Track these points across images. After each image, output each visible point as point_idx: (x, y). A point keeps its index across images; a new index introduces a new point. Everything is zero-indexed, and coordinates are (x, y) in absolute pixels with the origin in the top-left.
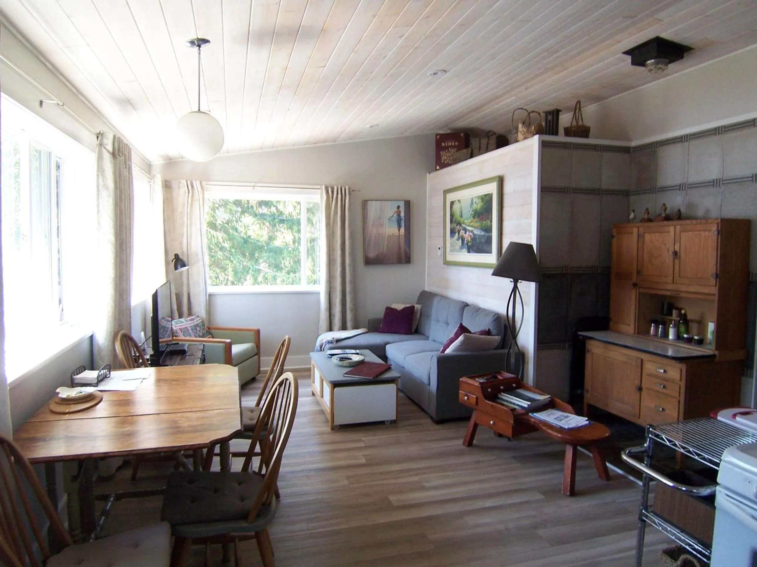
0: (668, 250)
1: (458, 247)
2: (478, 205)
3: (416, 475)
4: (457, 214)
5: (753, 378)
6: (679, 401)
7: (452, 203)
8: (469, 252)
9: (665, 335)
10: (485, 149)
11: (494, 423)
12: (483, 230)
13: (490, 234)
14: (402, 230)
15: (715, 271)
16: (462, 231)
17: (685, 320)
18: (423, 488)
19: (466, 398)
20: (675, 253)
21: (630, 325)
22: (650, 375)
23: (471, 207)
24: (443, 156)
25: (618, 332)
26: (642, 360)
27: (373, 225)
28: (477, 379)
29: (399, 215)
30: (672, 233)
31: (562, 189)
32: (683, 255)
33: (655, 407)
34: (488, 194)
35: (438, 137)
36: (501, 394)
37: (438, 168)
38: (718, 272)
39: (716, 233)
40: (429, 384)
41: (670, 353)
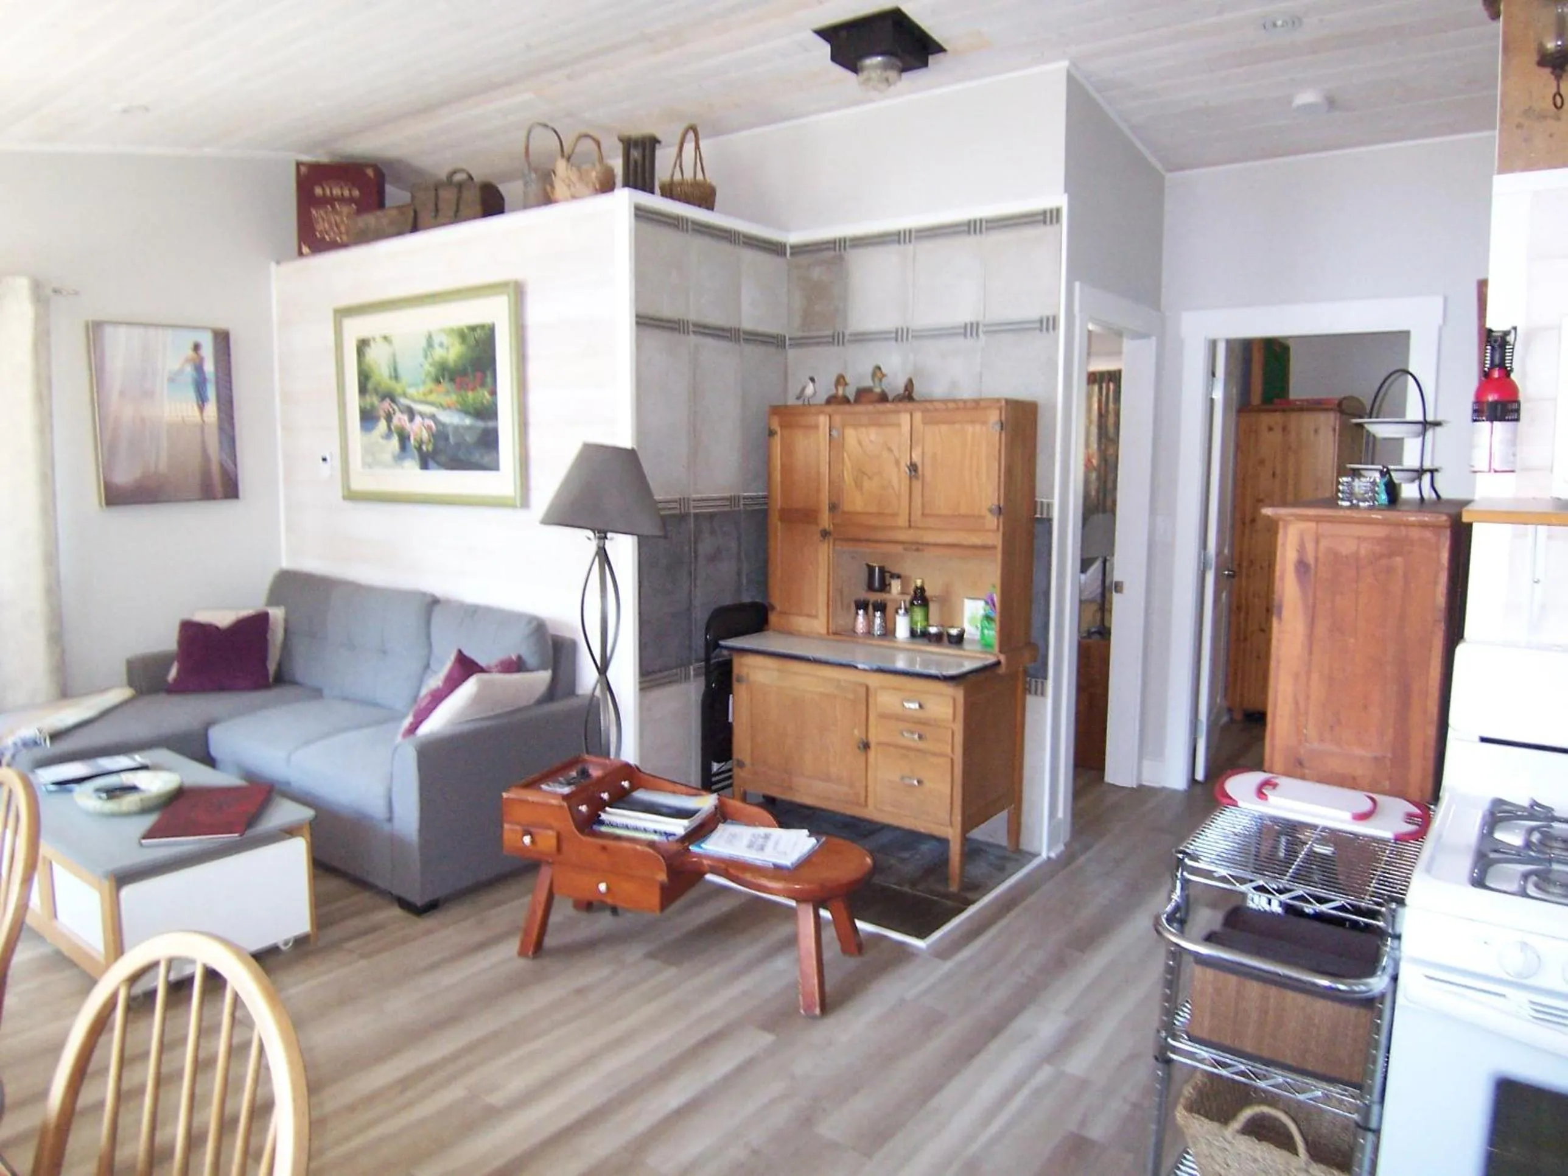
0: (897, 463)
1: (387, 457)
2: (453, 352)
3: (451, 1079)
4: (382, 372)
5: (1043, 694)
6: (952, 760)
7: (363, 345)
8: (424, 466)
9: (889, 632)
10: (451, 213)
11: (608, 889)
12: (467, 412)
13: (490, 424)
14: (211, 409)
15: (996, 503)
16: (398, 415)
17: (921, 598)
18: (493, 1114)
19: (527, 840)
20: (913, 467)
21: (816, 617)
22: (883, 716)
23: (426, 357)
24: (320, 220)
25: (789, 633)
26: (867, 688)
27: (122, 394)
28: (544, 787)
29: (199, 368)
30: (906, 428)
31: (674, 322)
32: (928, 473)
33: (902, 778)
34: (482, 327)
35: (303, 169)
36: (605, 812)
37: (305, 250)
38: (1001, 505)
39: (998, 428)
40: (387, 816)
41: (901, 664)
